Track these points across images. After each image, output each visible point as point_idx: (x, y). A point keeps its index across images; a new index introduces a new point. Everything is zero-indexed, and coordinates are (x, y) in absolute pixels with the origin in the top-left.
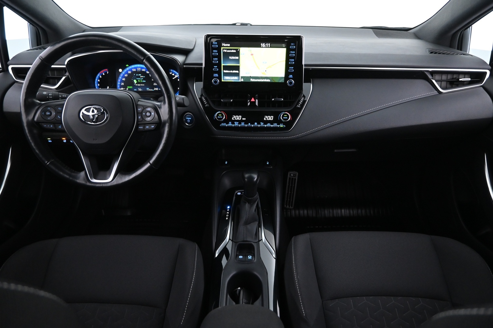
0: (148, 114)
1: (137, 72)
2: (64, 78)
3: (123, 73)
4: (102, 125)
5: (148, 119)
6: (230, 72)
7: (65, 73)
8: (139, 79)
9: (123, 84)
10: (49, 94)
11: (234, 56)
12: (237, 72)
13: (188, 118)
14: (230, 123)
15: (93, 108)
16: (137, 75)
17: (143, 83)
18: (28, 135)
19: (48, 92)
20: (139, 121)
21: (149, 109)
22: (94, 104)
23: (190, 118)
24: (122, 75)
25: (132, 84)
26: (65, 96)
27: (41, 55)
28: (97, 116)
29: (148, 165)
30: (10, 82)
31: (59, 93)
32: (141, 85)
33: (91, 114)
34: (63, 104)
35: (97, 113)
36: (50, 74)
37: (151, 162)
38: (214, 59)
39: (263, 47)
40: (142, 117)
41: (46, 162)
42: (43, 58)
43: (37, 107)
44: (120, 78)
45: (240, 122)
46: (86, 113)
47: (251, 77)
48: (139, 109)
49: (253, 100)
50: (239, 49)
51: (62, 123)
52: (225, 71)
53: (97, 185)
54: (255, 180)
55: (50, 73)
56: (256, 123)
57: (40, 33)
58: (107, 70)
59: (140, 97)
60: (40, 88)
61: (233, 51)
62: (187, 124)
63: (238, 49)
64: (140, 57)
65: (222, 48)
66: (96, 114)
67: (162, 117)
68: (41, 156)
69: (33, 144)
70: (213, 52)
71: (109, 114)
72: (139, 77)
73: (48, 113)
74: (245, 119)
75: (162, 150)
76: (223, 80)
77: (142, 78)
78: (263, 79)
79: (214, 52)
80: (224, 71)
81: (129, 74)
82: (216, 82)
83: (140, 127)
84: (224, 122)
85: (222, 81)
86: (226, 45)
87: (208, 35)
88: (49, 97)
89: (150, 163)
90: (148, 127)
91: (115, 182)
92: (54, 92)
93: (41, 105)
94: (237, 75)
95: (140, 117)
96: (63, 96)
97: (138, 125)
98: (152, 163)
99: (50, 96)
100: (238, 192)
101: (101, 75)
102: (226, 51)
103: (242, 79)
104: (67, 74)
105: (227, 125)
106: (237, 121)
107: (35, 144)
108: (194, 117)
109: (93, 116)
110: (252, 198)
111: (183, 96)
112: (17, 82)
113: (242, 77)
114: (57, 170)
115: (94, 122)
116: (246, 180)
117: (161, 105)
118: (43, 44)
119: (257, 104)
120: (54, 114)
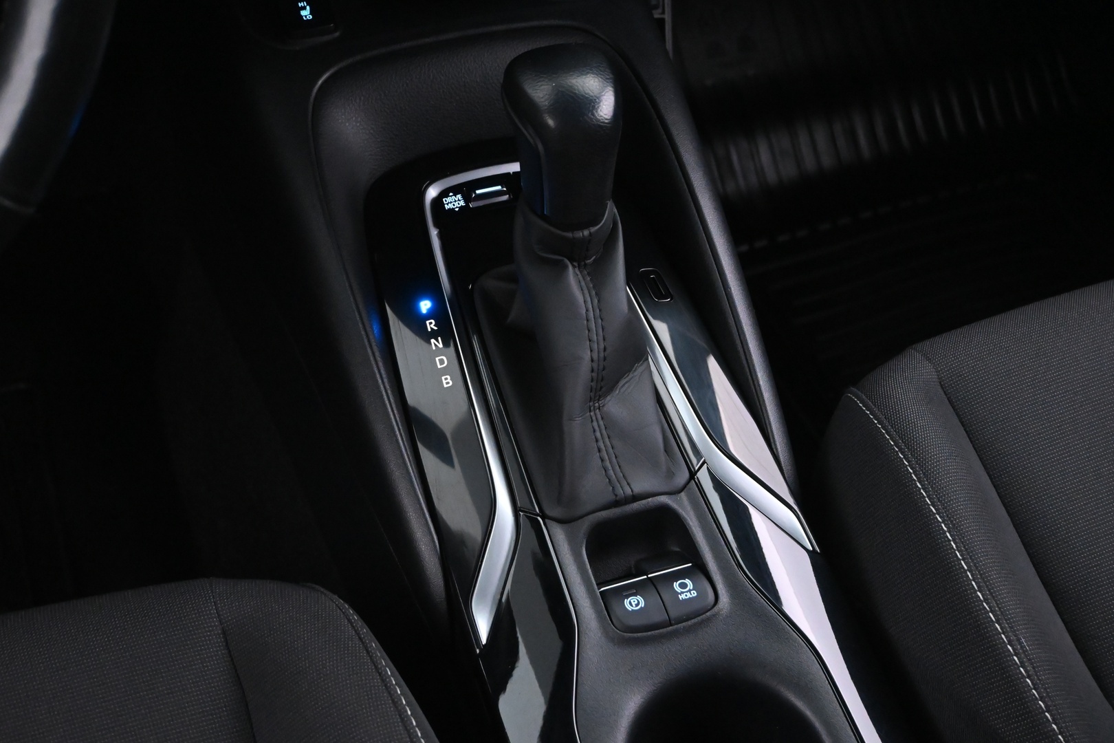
110: (593, 229)
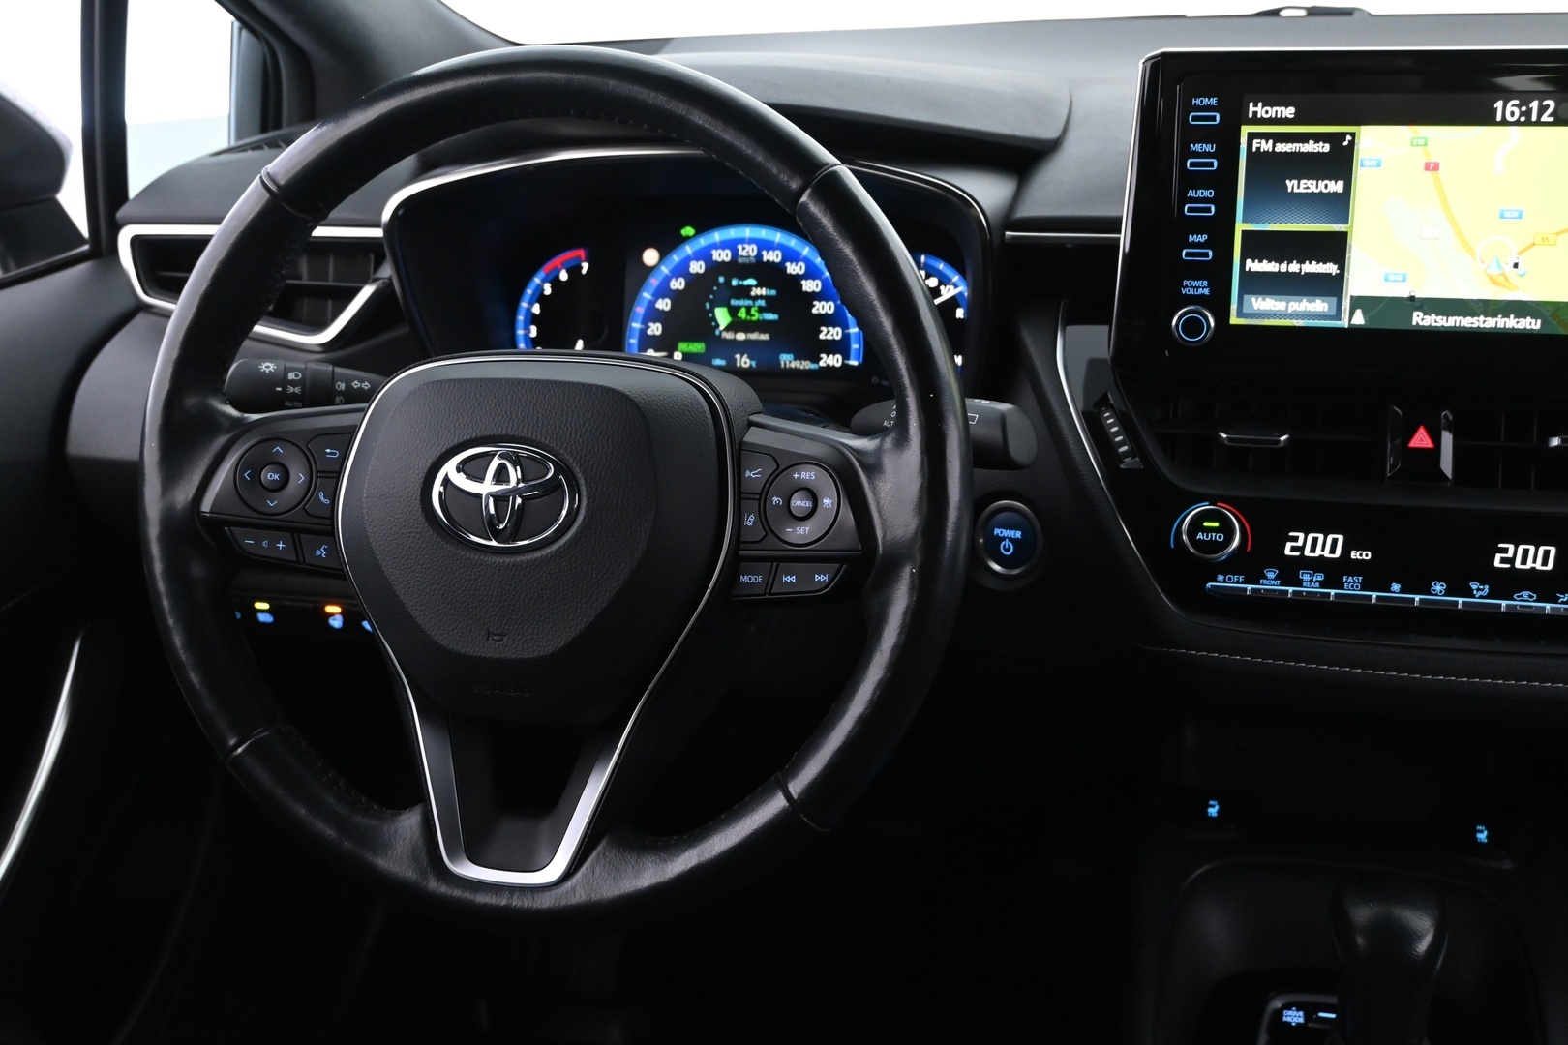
0: (799, 503)
1: (736, 268)
2: (367, 292)
3: (665, 270)
4: (537, 555)
5: (802, 532)
6: (1284, 267)
7: (378, 265)
8: (741, 302)
9: (656, 329)
10: (286, 370)
11: (1318, 176)
12: (1331, 268)
13: (1006, 533)
14: (1270, 575)
15: (502, 456)
16: (734, 282)
17: (761, 326)
18: (161, 586)
19: (282, 364)
20: (743, 538)
21: (807, 475)
22: (510, 433)
23: (1018, 534)
24: (654, 282)
25: (704, 329)
26: (366, 386)
27: (270, 167)
28: (519, 501)
29: (777, 804)
30: (117, 306)
31: (339, 370)
32: (754, 336)
33: (486, 487)
34: (352, 431)
35: (521, 485)
36: (304, 274)
37: (797, 786)
38: (1191, 193)
39: (1504, 122)
40: (763, 518)
41: (232, 742)
42: (282, 182)
43: (221, 440)
44: (647, 296)
45: (1335, 572)
46: (461, 481)
47: (1415, 304)
48: (748, 474)
49: (1421, 440)
50: (1353, 135)
51: (331, 533)
52: (1253, 266)
53: (482, 899)
54: (1422, 946)
55: (304, 265)
56: (1439, 587)
57: (283, 70)
58: (581, 253)
59: (759, 406)
60: (247, 343)
61: (1310, 147)
62: (996, 567)
63: (1344, 134)
64: (784, 177)
65: (1245, 130)
66: (515, 491)
67: (883, 522)
68: (209, 705)
69: (178, 640)
70: (1187, 153)
71: (584, 493)
72: (744, 292)
73: (270, 476)
74: (1367, 555)
75: (863, 721)
76: (1240, 315)
77: (761, 297)
78: (1494, 316)
79: (1196, 154)
80: (1249, 262)
81: (692, 280)
82: (1193, 326)
83: (744, 579)
84: (1231, 566)
85: (1234, 320)
86: (1273, 112)
87: (1164, 55)
88: (285, 389)
89: (788, 796)
90: (793, 579)
91: (578, 893)
92: (313, 365)
93: (241, 429)
94: (1332, 286)
95: (752, 518)
96: (356, 384)
97: (735, 564)
98: (799, 797)
99: (294, 383)
100: (1288, 1007)
101: (552, 276)
102: (1266, 146)
103: (1359, 313)
104: (387, 271)
105: (1249, 587)
106: (1318, 564)
107: (190, 641)
108: (1038, 527)
109: (500, 499)
111: (1004, 407)
112: (147, 308)
113: (1358, 302)
114: (279, 792)
115: (497, 535)
116: (1360, 941)
117: (879, 451)
118: (290, 124)
119: (1447, 465)
120: (298, 478)
